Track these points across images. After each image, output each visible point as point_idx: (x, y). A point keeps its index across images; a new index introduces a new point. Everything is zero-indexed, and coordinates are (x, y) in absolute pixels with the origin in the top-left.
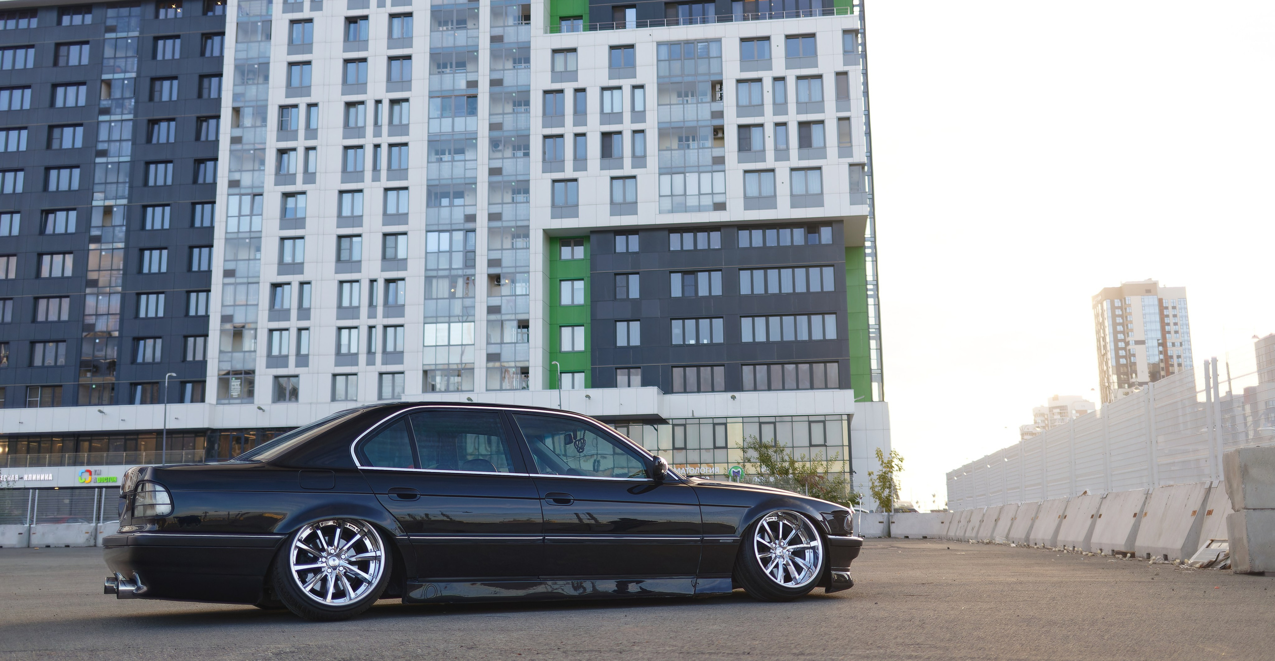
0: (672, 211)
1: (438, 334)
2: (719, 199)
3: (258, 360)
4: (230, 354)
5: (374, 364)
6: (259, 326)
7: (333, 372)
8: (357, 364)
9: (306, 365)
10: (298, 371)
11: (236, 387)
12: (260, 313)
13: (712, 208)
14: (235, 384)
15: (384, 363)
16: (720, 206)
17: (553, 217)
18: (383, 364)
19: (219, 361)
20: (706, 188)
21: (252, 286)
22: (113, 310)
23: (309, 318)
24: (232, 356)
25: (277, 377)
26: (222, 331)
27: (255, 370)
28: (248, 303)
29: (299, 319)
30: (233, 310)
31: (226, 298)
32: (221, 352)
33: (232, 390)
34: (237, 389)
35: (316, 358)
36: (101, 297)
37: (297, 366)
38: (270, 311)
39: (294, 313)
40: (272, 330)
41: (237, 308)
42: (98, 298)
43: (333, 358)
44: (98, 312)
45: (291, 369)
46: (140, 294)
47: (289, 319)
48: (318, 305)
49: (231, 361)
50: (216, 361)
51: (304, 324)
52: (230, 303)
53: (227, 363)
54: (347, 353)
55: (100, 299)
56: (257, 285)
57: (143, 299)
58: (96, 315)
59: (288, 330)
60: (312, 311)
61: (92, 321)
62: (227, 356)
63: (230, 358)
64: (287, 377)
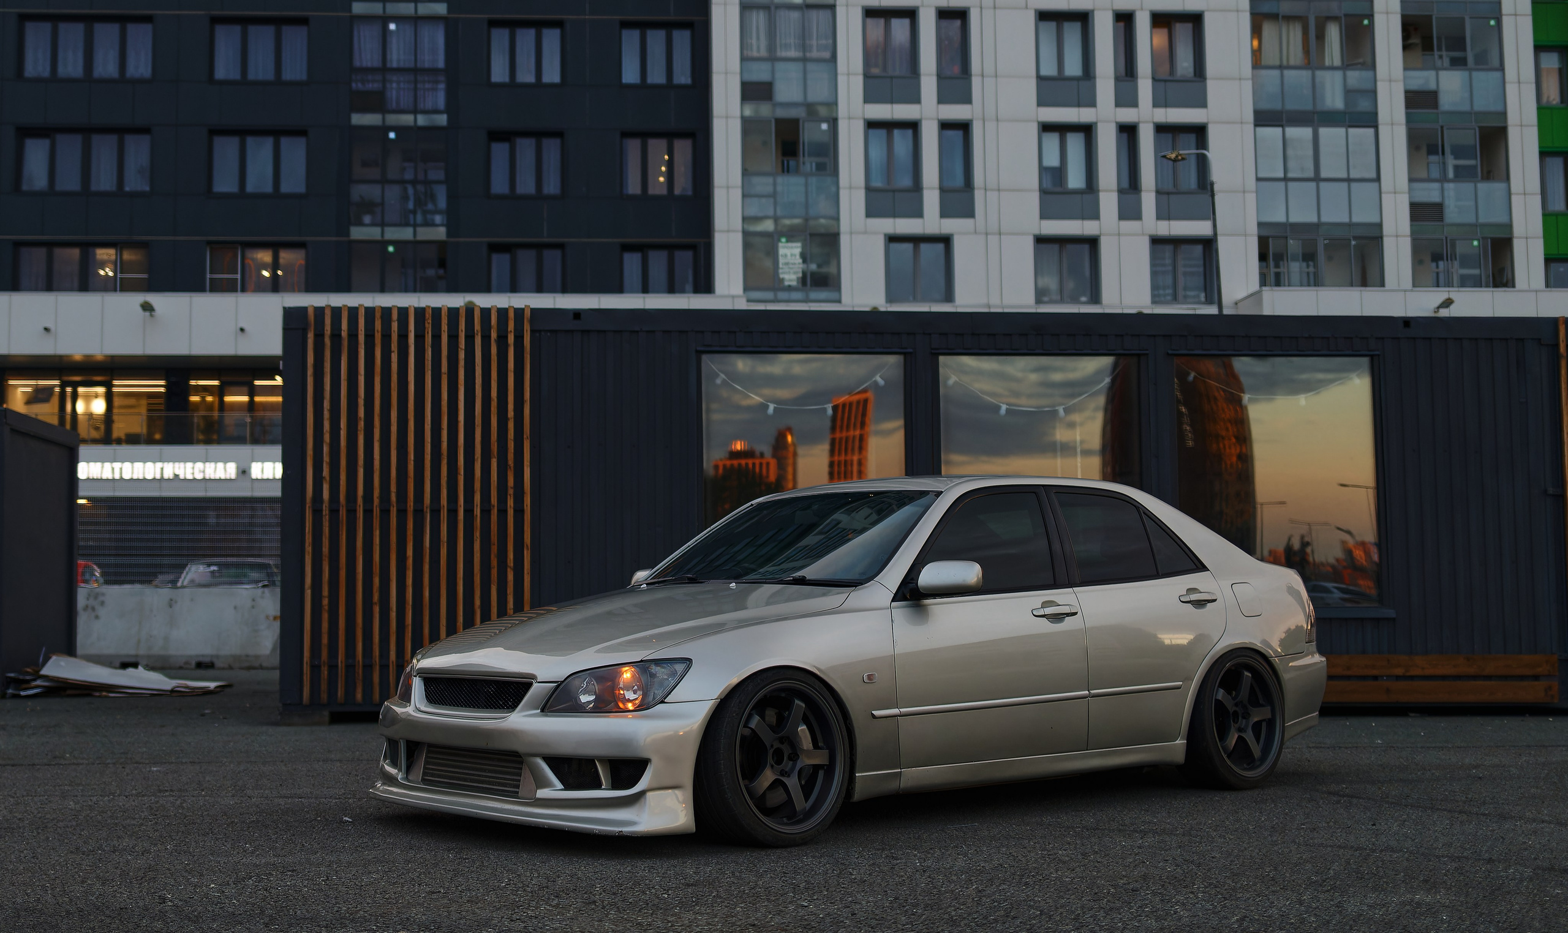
1: (1290, 152)
3: (843, 194)
4: (770, 180)
5: (1136, 217)
6: (842, 111)
7: (1037, 232)
8: (1096, 216)
9: (969, 213)
10: (949, 226)
11: (789, 259)
12: (842, 80)
14: (788, 252)
18: (1159, 217)
19: (744, 196)
21: (814, 14)
22: (426, 61)
23: (967, 99)
24: (775, 184)
25: (892, 239)
26: (746, 122)
27: (837, 219)
28: (808, 55)
29: (941, 100)
30: (773, 72)
31: (754, 41)
32: (745, 172)
33: (781, 266)
34: (795, 264)
35: (992, 196)
36: (392, 27)
37: (944, 214)
38: (867, 76)
39: (929, 85)
40: (872, 125)
41: (779, 66)
42: (385, 28)
43: (1034, 199)
44: (388, 65)
45: (931, 222)
46: (494, 23)
47: (916, 99)
48: (989, 69)
49: (774, 195)
50: (737, 194)
51: (956, 112)
52: (763, 53)
53: (764, 200)
54: (1058, 189)
55: (392, 32)
56: (828, 12)
57: (500, 38)
58: (384, 69)
59: (913, 126)
60: (976, 82)
61: (373, 86)
62: (763, 184)
63: (769, 189)
64: (916, 240)
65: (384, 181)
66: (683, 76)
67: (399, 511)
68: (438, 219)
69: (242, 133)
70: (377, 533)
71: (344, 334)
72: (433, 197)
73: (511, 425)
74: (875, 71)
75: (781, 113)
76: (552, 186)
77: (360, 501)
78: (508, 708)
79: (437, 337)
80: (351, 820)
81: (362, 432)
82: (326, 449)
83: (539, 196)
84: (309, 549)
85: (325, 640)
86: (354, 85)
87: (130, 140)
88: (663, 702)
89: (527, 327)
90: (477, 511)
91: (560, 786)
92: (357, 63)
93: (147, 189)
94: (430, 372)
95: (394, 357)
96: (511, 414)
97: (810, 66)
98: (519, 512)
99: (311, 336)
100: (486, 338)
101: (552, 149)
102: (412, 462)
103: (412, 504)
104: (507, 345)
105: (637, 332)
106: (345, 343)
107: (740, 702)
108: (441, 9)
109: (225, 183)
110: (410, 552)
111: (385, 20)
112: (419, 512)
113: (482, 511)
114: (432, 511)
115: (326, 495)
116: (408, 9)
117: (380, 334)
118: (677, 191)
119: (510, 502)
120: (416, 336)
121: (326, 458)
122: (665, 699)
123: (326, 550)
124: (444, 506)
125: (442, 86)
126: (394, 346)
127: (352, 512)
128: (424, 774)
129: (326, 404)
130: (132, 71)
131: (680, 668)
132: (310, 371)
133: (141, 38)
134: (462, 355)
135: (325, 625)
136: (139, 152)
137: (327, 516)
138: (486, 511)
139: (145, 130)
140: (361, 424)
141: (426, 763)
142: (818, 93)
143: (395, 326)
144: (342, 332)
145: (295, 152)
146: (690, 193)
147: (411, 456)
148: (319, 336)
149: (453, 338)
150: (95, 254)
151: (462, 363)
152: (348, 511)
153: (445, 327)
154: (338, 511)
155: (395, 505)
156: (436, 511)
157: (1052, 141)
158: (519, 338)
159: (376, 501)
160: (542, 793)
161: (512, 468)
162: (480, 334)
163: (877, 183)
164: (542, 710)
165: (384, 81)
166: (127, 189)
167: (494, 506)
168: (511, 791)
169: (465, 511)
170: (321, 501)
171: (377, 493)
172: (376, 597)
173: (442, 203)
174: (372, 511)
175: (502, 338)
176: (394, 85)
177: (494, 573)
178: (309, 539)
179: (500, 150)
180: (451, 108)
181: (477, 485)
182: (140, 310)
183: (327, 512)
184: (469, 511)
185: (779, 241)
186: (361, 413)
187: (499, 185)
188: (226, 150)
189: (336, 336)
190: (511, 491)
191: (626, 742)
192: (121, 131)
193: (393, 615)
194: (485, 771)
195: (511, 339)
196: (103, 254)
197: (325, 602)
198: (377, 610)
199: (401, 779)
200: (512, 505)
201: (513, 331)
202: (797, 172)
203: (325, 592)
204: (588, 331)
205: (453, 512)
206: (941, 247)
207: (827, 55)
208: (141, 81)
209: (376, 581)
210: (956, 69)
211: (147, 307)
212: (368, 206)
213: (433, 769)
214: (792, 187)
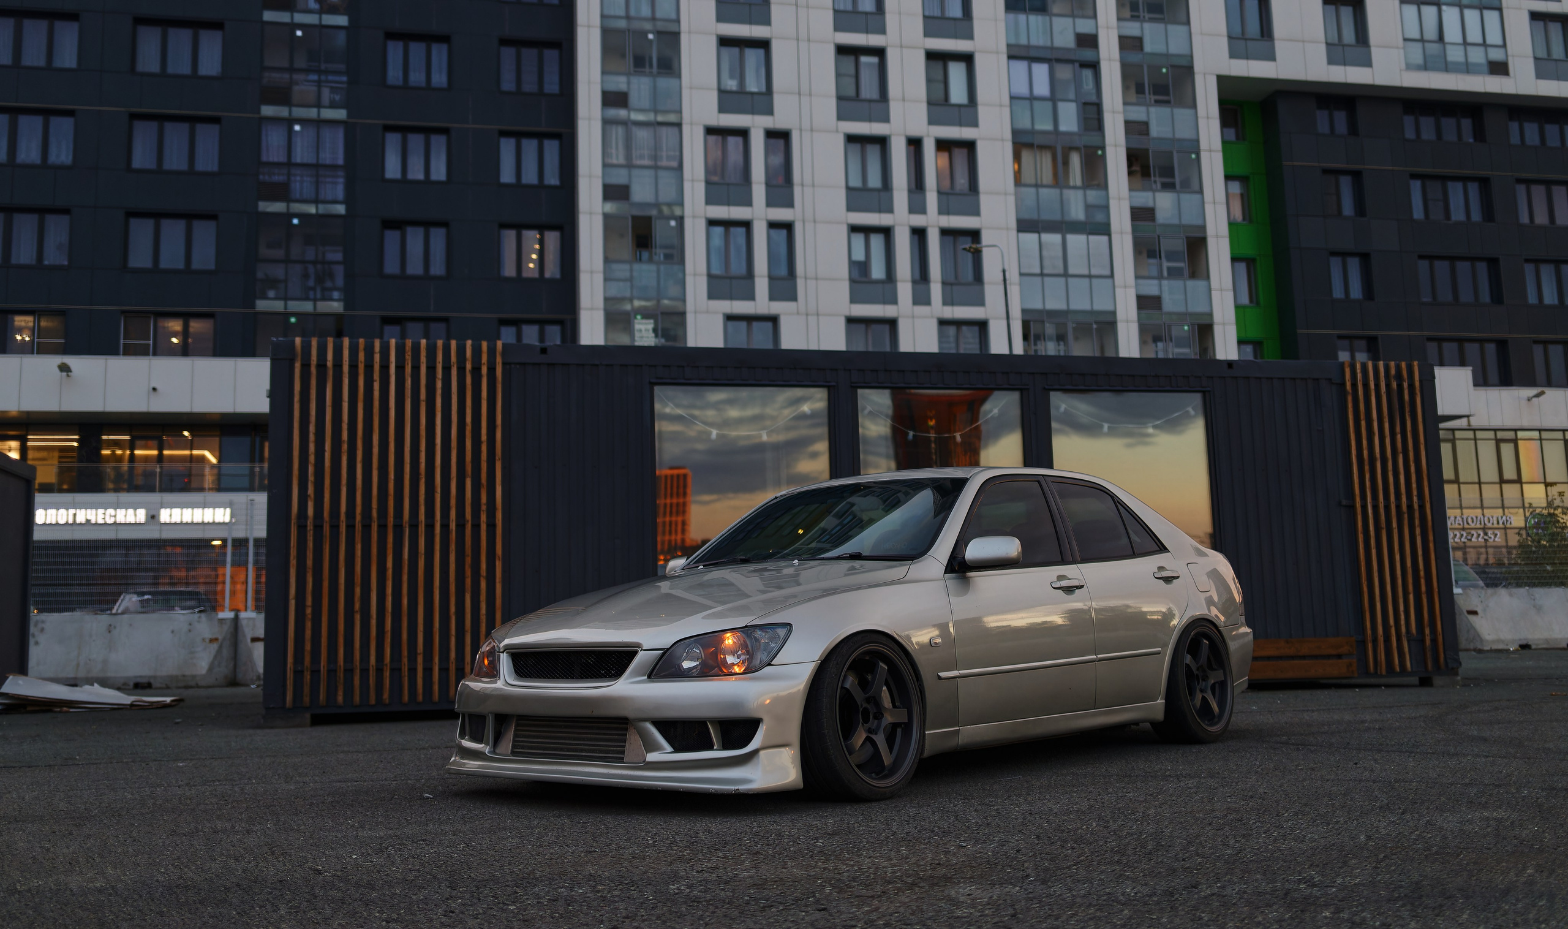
0: (1425, 67)
1: (1045, 253)
2: (1496, 55)
3: (689, 280)
4: (627, 267)
5: (927, 302)
6: (688, 211)
7: (847, 313)
8: (894, 301)
9: (793, 297)
10: (776, 307)
11: (643, 334)
12: (687, 186)
13: (1486, 68)
14: (642, 327)
15: (947, 301)
16: (1499, 68)
17: (1233, 55)
18: (945, 303)
19: (605, 279)
20: (1474, 36)
21: (664, 130)
22: (326, 158)
23: (790, 204)
24: (631, 270)
25: (730, 318)
26: (607, 217)
27: (684, 301)
28: (659, 164)
29: (770, 203)
30: (630, 176)
31: (614, 151)
32: (607, 260)
33: (636, 338)
34: (648, 337)
35: (811, 284)
36: (297, 128)
37: (772, 298)
38: (708, 183)
39: (759, 191)
40: (712, 223)
41: (635, 172)
42: (290, 130)
43: (845, 286)
44: (293, 161)
45: (761, 304)
46: (388, 128)
47: (748, 202)
48: (808, 179)
49: (631, 279)
50: (599, 278)
51: (781, 214)
52: (622, 160)
53: (621, 284)
54: (864, 279)
55: (297, 132)
56: (675, 130)
57: (393, 141)
58: (289, 164)
59: (747, 225)
60: (797, 190)
61: (278, 178)
62: (621, 270)
63: (627, 274)
64: (749, 319)
65: (287, 261)
66: (552, 179)
67: (379, 526)
68: (336, 295)
69: (157, 216)
70: (359, 547)
71: (330, 364)
72: (331, 276)
73: (484, 448)
74: (715, 179)
75: (636, 212)
76: (438, 268)
77: (343, 517)
78: (610, 677)
79: (416, 368)
80: (431, 796)
81: (346, 454)
82: (311, 469)
83: (427, 277)
84: (293, 562)
85: (308, 647)
86: (261, 177)
87: (51, 220)
88: (770, 665)
89: (499, 360)
90: (453, 526)
91: (669, 749)
92: (264, 159)
93: (66, 263)
94: (409, 400)
95: (376, 386)
96: (484, 437)
97: (661, 173)
98: (491, 526)
99: (298, 365)
100: (461, 369)
101: (438, 237)
102: (393, 481)
103: (392, 519)
104: (480, 376)
105: (597, 365)
106: (330, 373)
107: (837, 664)
108: (341, 114)
109: (140, 258)
110: (390, 564)
111: (290, 122)
112: (398, 527)
113: (457, 525)
114: (411, 526)
115: (310, 511)
116: (312, 113)
117: (363, 364)
118: (547, 275)
119: (484, 517)
120: (397, 367)
121: (311, 478)
122: (771, 661)
123: (310, 562)
124: (422, 521)
125: (341, 180)
126: (376, 376)
127: (335, 527)
128: (514, 746)
129: (312, 428)
130: (53, 159)
131: (782, 632)
132: (297, 398)
133: (63, 128)
134: (439, 384)
135: (308, 633)
136: (58, 230)
137: (312, 532)
138: (461, 526)
139: (65, 211)
140: (345, 447)
141: (515, 736)
142: (667, 194)
143: (377, 357)
144: (328, 362)
145: (205, 234)
146: (558, 276)
147: (392, 476)
148: (306, 366)
149: (431, 368)
150: (13, 321)
151: (439, 392)
152: (332, 527)
153: (423, 359)
154: (322, 527)
155: (376, 520)
156: (414, 526)
157: (859, 240)
158: (492, 370)
159: (358, 518)
160: (652, 757)
161: (485, 487)
162: (455, 366)
163: (716, 271)
164: (649, 677)
165: (289, 175)
166: (46, 262)
167: (468, 521)
168: (617, 757)
169: (442, 526)
170: (306, 517)
171: (359, 510)
172: (357, 606)
173: (340, 281)
174: (354, 526)
175: (476, 370)
176: (298, 178)
177: (468, 581)
178: (293, 552)
179: (392, 238)
180: (348, 201)
181: (453, 502)
182: (57, 370)
183: (312, 528)
184: (445, 526)
185: (635, 318)
186: (345, 436)
187: (391, 266)
188: (141, 231)
189: (322, 366)
190: (484, 508)
191: (737, 704)
192: (42, 211)
193: (374, 622)
194: (583, 739)
195: (484, 370)
196: (20, 321)
197: (309, 611)
198: (358, 617)
199: (489, 752)
200: (485, 520)
201: (486, 363)
202: (650, 260)
203: (309, 601)
204: (553, 364)
205: (430, 527)
206: (769, 325)
207: (675, 164)
208: (62, 168)
209: (358, 590)
210: (780, 180)
211: (65, 369)
212: (272, 283)
213: (522, 742)
214: (646, 272)
